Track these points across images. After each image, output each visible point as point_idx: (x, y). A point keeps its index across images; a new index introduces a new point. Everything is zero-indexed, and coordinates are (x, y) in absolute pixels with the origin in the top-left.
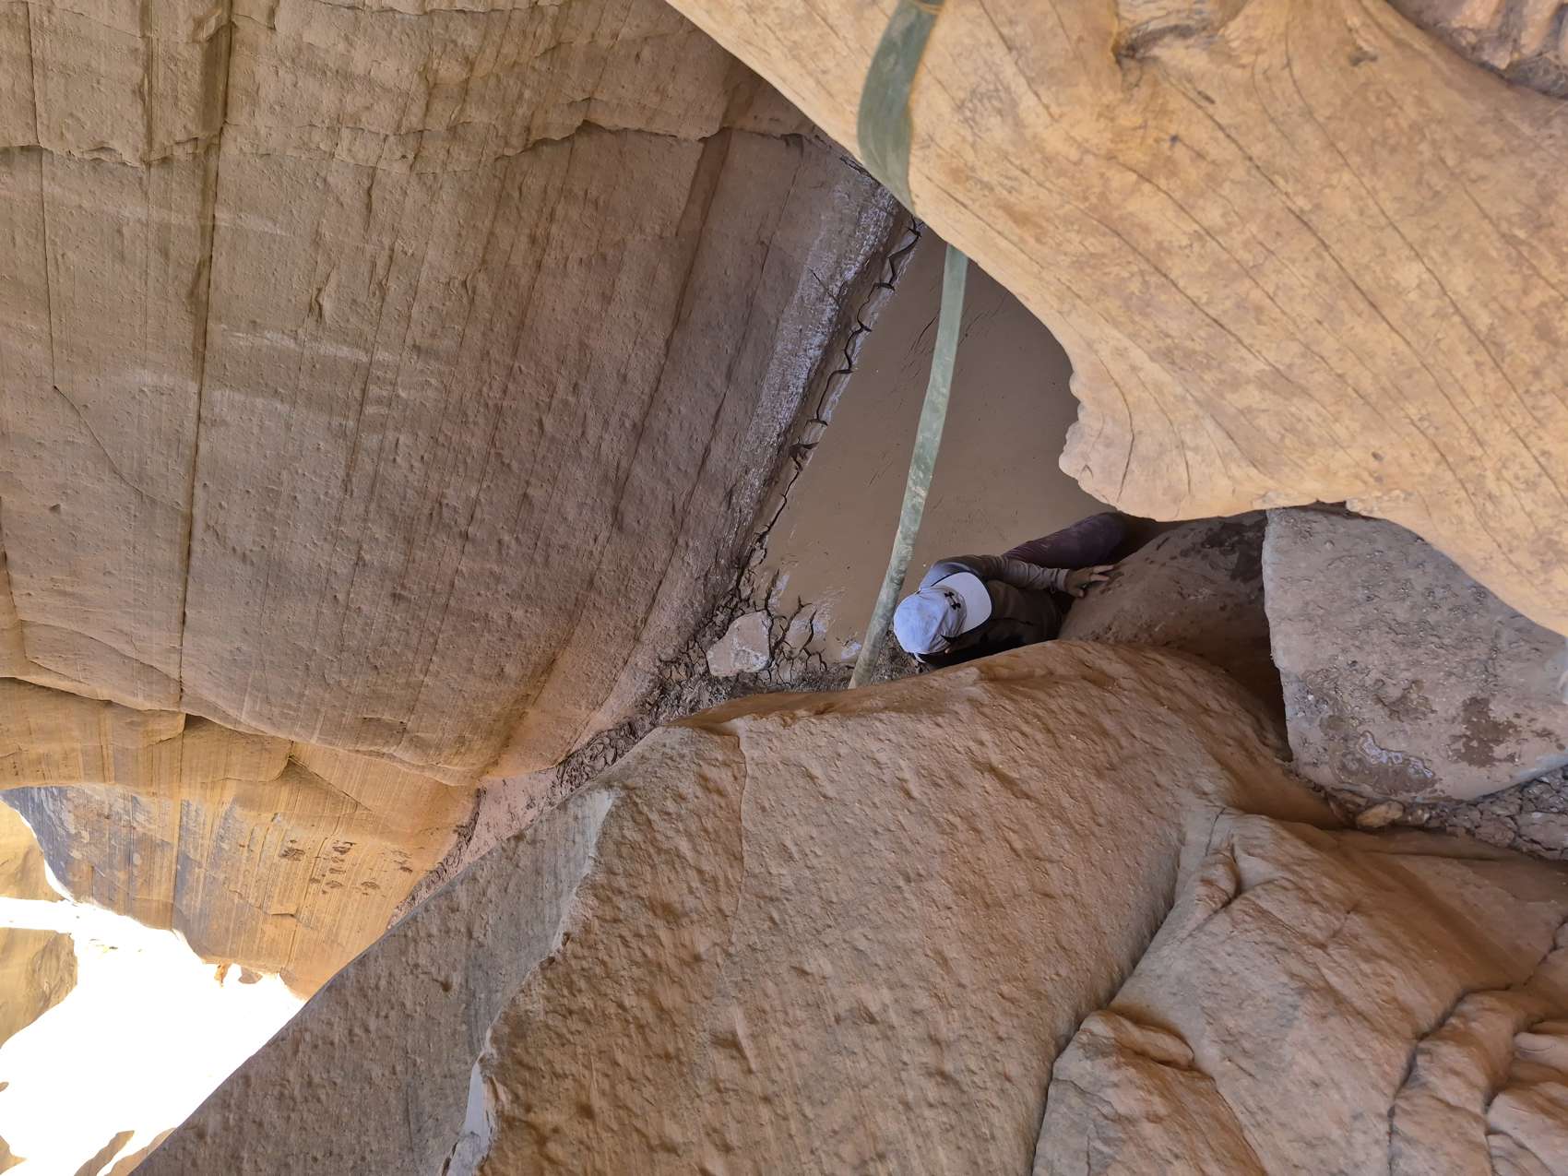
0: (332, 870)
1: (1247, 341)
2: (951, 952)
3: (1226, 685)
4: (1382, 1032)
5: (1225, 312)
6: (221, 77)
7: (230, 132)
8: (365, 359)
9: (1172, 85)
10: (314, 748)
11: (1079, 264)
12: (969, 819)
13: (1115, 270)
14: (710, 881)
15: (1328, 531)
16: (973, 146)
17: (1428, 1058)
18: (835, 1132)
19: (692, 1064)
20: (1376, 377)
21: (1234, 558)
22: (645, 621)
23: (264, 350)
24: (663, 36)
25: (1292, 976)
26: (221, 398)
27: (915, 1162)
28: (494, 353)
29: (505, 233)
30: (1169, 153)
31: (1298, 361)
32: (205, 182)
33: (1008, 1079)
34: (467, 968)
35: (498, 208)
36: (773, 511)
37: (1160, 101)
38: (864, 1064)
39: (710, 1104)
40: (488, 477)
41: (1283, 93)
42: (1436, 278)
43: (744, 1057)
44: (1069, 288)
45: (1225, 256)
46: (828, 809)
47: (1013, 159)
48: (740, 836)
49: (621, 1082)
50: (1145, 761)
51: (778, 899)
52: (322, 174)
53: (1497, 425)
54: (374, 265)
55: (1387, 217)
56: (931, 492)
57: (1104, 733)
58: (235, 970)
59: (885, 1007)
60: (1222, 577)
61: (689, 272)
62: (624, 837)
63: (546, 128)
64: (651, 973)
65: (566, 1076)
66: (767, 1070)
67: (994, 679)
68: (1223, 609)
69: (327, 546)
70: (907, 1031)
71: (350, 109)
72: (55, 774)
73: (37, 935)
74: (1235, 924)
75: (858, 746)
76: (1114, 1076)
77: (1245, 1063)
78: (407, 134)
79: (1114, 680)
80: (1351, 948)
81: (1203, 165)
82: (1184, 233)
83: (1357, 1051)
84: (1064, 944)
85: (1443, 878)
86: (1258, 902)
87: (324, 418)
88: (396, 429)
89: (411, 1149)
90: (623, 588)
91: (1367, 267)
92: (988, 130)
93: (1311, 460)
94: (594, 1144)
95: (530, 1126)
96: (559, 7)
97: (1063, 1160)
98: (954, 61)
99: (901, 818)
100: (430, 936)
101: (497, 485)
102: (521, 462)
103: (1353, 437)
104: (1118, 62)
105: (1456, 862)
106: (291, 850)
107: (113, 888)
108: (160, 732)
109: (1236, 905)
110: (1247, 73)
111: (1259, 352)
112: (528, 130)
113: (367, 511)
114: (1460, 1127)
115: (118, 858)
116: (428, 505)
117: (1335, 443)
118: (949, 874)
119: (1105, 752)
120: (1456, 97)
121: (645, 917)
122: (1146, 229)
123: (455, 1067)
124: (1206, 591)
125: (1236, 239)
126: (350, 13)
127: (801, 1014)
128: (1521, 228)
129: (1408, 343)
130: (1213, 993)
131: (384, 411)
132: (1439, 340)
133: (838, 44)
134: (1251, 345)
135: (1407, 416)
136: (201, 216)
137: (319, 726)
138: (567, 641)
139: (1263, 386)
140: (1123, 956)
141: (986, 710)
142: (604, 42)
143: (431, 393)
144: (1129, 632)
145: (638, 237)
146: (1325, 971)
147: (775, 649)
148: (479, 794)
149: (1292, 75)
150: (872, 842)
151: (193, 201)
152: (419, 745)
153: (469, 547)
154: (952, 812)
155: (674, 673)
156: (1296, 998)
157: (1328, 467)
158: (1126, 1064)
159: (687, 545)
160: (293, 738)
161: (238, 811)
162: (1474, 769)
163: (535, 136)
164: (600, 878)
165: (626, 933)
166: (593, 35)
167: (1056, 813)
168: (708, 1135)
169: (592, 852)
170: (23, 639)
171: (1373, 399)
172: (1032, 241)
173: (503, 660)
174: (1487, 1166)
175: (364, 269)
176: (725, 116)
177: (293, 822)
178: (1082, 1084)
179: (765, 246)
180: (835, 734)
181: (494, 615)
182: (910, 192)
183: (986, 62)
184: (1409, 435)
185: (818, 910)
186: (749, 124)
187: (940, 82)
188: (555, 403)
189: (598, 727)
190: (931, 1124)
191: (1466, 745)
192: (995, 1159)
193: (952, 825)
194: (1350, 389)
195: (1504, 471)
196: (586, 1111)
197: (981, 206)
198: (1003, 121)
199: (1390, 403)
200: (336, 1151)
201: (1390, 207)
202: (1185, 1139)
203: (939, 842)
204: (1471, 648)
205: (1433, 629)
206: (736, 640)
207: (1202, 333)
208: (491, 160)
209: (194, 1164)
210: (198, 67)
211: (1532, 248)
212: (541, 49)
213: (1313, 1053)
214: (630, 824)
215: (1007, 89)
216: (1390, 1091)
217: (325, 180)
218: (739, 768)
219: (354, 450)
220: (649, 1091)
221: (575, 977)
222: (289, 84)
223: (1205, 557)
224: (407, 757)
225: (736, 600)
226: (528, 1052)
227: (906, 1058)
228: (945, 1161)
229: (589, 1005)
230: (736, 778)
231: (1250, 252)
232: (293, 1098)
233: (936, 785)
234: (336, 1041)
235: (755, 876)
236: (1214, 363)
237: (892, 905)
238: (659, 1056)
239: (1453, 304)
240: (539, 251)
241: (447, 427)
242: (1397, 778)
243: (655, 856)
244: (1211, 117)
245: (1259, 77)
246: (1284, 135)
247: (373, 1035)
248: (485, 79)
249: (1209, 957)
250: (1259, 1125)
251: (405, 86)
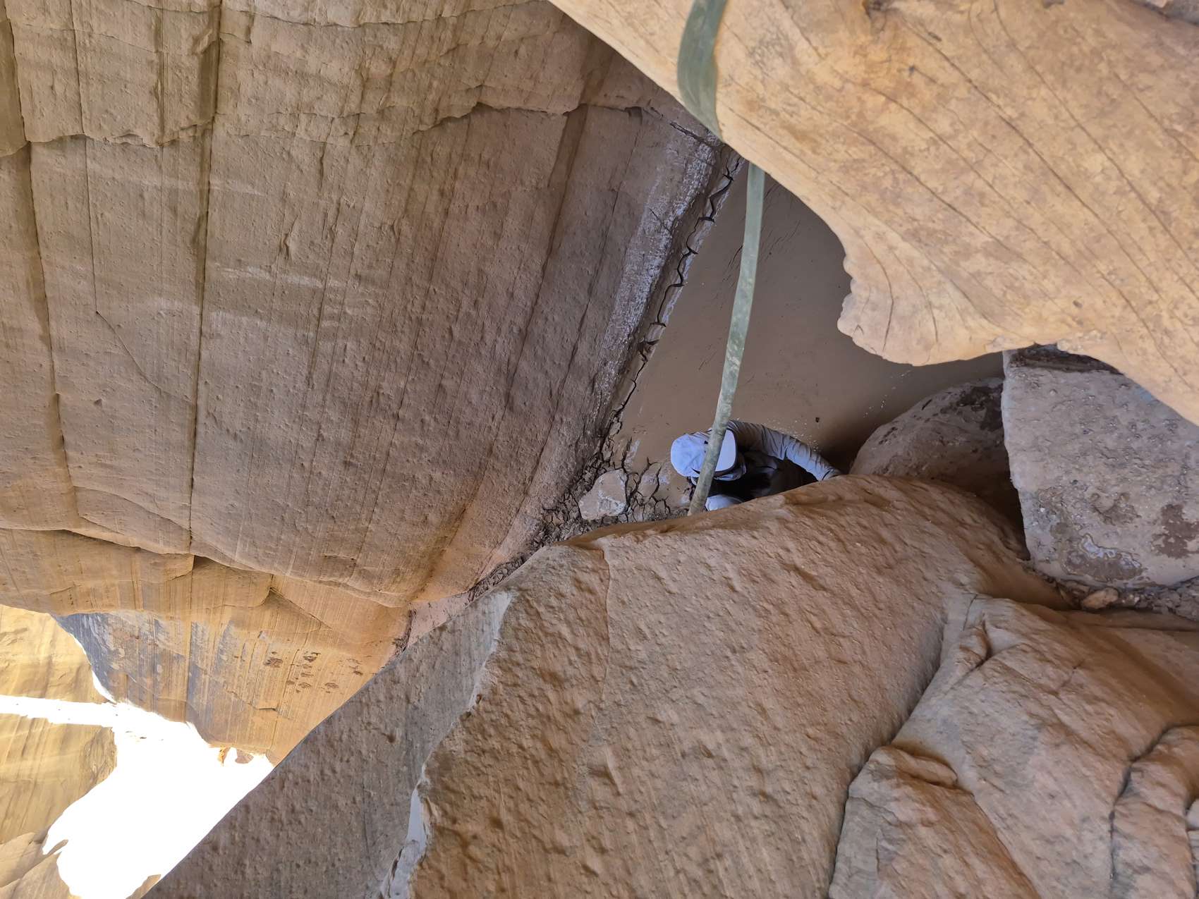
0: (303, 674)
1: (974, 220)
2: (769, 704)
3: (977, 505)
4: (1103, 756)
5: (956, 198)
6: (212, 79)
7: (219, 120)
8: (321, 286)
9: (909, 29)
10: (289, 580)
11: (845, 168)
12: (780, 606)
13: (873, 171)
14: (586, 657)
15: (1052, 382)
16: (762, 82)
17: (1140, 774)
18: (684, 838)
19: (574, 788)
20: (1073, 242)
21: (983, 412)
22: (531, 479)
23: (247, 281)
24: (535, 37)
25: (1031, 715)
26: (217, 318)
27: (745, 859)
28: (415, 278)
29: (420, 188)
30: (909, 80)
31: (1014, 233)
32: (202, 155)
33: (815, 798)
34: (406, 725)
35: (415, 169)
36: (625, 393)
37: (900, 41)
38: (704, 788)
39: (589, 818)
40: (413, 372)
41: (993, 32)
42: (1116, 165)
43: (614, 784)
44: (839, 188)
45: (955, 156)
46: (672, 602)
47: (792, 90)
48: (606, 622)
49: (522, 802)
50: (914, 561)
51: (636, 668)
52: (287, 149)
53: (1168, 275)
54: (326, 215)
55: (1076, 120)
56: (743, 361)
57: (882, 541)
58: (233, 753)
59: (719, 745)
60: (973, 427)
61: (559, 215)
62: (519, 624)
63: (449, 107)
64: (542, 722)
65: (481, 798)
66: (631, 793)
67: (797, 503)
68: (975, 451)
69: (295, 426)
70: (736, 763)
71: (305, 99)
72: (100, 603)
73: (88, 729)
74: (986, 679)
75: (694, 555)
76: (896, 793)
77: (997, 782)
78: (348, 116)
79: (889, 502)
80: (1077, 693)
81: (935, 88)
82: (923, 139)
83: (1084, 770)
84: (856, 698)
85: (1151, 645)
86: (1004, 662)
87: (291, 331)
88: (344, 337)
89: (369, 858)
90: (514, 454)
91: (1062, 159)
92: (773, 69)
93: (1027, 310)
94: (504, 847)
95: (456, 834)
96: (458, 17)
97: (858, 857)
98: (746, 19)
99: (727, 606)
100: (379, 701)
101: (419, 379)
102: (437, 360)
103: (1058, 291)
104: (868, 13)
105: (1161, 632)
106: (273, 659)
107: (142, 691)
108: (174, 570)
109: (987, 665)
110: (965, 17)
111: (984, 228)
112: (436, 111)
113: (324, 400)
114: (1166, 825)
115: (146, 668)
116: (369, 394)
117: (1045, 295)
118: (765, 646)
119: (884, 555)
120: (1127, 29)
121: (536, 683)
122: (894, 138)
123: (399, 798)
124: (962, 439)
125: (962, 142)
126: (305, 28)
127: (655, 752)
128: (1179, 124)
129: (1096, 215)
130: (971, 731)
131: (336, 324)
132: (1120, 212)
133: (661, 12)
134: (978, 223)
135: (1099, 272)
136: (200, 182)
137: (292, 562)
138: (474, 495)
139: (988, 254)
140: (901, 706)
141: (791, 526)
142: (491, 43)
143: (369, 310)
144: (902, 473)
145: (520, 188)
146: (1057, 711)
147: (631, 497)
148: (411, 615)
149: (999, 17)
150: (706, 624)
151: (194, 171)
152: (367, 576)
153: (400, 425)
154: (767, 601)
155: (555, 518)
156: (1036, 732)
157: (1040, 316)
158: (905, 784)
159: (562, 420)
160: (273, 572)
161: (233, 630)
162: (1172, 559)
163: (442, 115)
164: (503, 654)
165: (523, 694)
166: (483, 38)
167: (846, 600)
168: (588, 840)
169: (497, 636)
170: (76, 502)
171: (1072, 259)
172: (809, 153)
173: (426, 511)
174: (1188, 855)
175: (319, 218)
176: (583, 95)
177: (274, 637)
178: (871, 799)
179: (615, 193)
180: (676, 546)
181: (419, 475)
182: (718, 122)
183: (769, 18)
184: (1100, 286)
185: (666, 675)
186: (601, 101)
187: (736, 36)
188: (461, 315)
189: (499, 561)
190: (756, 831)
191: (1165, 542)
192: (806, 856)
193: (766, 610)
194: (1054, 253)
195: (1176, 311)
196: (497, 823)
197: (771, 128)
198: (784, 61)
199: (1085, 262)
200: (313, 859)
201: (1078, 113)
202: (951, 837)
203: (757, 623)
204: (1167, 467)
205: (1135, 453)
206: (600, 492)
207: (940, 216)
208: (409, 135)
209: (211, 869)
210: (196, 73)
211: (1189, 138)
212: (445, 49)
213: (1049, 773)
214: (524, 615)
215: (786, 38)
216: (1110, 800)
217: (289, 153)
218: (604, 573)
219: (314, 355)
220: (543, 808)
221: (486, 726)
222: (261, 83)
223: (960, 413)
224: (357, 586)
225: (600, 461)
226: (454, 781)
227: (736, 782)
228: (768, 859)
229: (497, 746)
230: (602, 581)
231: (973, 151)
232: (281, 821)
233: (754, 581)
234: (312, 779)
235: (618, 652)
236: (950, 239)
237: (722, 670)
238: (550, 784)
239: (1129, 183)
240: (447, 201)
241: (382, 335)
242: (1113, 568)
243: (543, 638)
244: (939, 52)
245: (974, 20)
246: (995, 62)
247: (338, 775)
248: (404, 74)
249: (967, 704)
250: (1008, 828)
251: (345, 81)
